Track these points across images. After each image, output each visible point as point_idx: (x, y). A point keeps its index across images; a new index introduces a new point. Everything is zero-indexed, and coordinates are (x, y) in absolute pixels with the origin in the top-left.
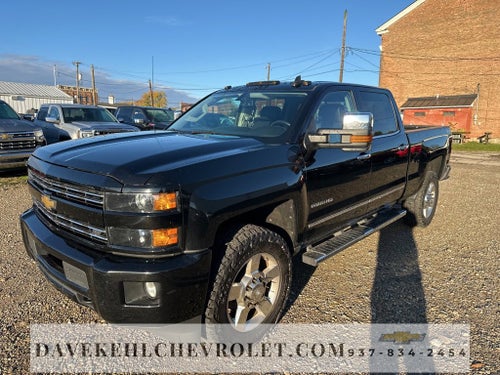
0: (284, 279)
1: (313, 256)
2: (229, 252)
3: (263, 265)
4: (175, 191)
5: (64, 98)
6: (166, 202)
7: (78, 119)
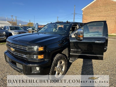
0: (66, 66)
1: (71, 60)
2: (54, 60)
3: (61, 63)
4: (43, 46)
5: (9, 24)
6: (41, 49)
7: (13, 29)
